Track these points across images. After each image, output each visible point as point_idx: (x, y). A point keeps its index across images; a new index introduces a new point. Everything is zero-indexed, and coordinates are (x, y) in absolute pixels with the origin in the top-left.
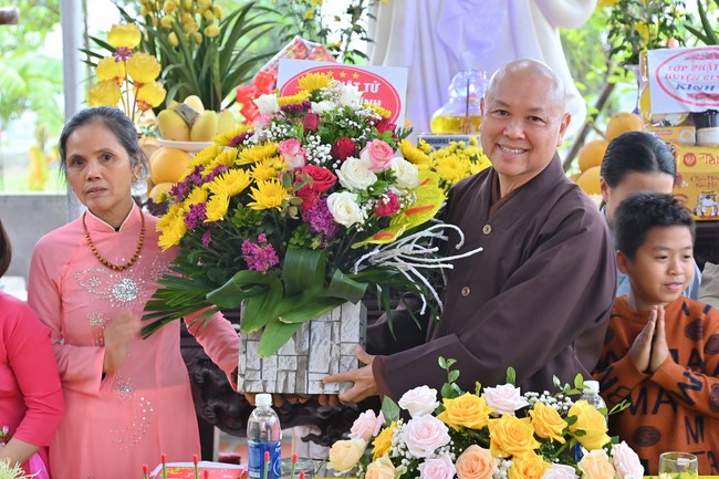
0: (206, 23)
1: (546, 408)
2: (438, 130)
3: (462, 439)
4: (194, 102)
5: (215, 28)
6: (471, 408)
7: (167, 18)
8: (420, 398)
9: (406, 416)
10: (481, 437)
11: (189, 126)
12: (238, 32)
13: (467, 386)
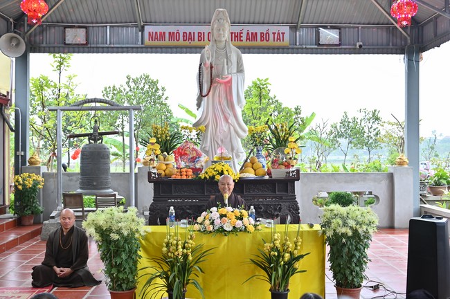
0: (166, 137)
1: (237, 211)
2: (215, 159)
3: (222, 216)
4: (165, 153)
5: (168, 138)
6: (223, 211)
7: (159, 136)
8: (214, 209)
9: (211, 212)
10: (225, 216)
11: (165, 158)
12: (173, 138)
13: (222, 207)
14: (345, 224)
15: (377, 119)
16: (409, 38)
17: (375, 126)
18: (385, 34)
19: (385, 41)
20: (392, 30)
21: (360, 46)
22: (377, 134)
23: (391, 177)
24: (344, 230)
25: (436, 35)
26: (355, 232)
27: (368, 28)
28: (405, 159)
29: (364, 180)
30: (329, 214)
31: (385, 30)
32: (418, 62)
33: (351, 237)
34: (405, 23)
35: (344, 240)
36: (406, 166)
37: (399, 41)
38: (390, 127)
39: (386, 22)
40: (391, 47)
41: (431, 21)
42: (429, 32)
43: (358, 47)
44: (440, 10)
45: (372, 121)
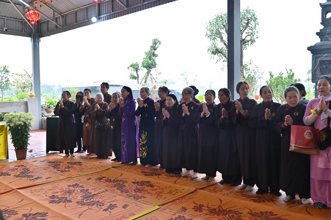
14: (20, 120)
15: (7, 71)
16: (33, 29)
17: (5, 76)
18: (20, 25)
19: (20, 29)
20: (24, 23)
21: (6, 30)
22: (7, 81)
23: (26, 103)
24: (19, 123)
25: (48, 30)
26: (25, 123)
27: (11, 20)
28: (33, 94)
29: (11, 106)
30: (11, 117)
31: (20, 23)
32: (38, 43)
33: (23, 126)
34: (33, 23)
35: (19, 128)
36: (34, 97)
37: (28, 30)
38: (17, 77)
39: (20, 18)
40: (24, 32)
41: (45, 22)
42: (44, 27)
43: (4, 30)
44: (50, 18)
45: (3, 72)
